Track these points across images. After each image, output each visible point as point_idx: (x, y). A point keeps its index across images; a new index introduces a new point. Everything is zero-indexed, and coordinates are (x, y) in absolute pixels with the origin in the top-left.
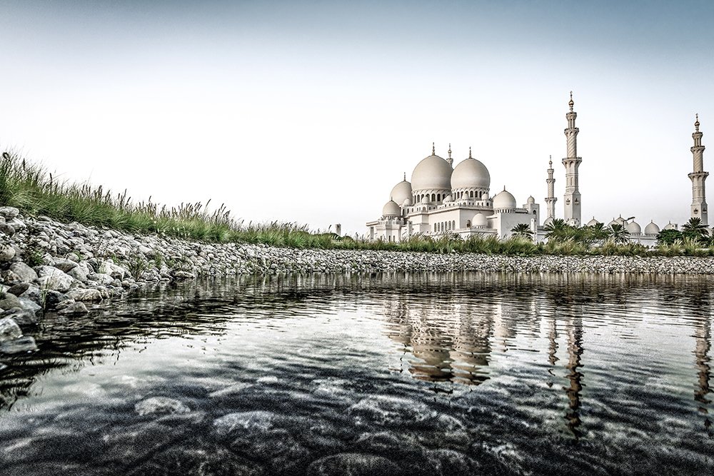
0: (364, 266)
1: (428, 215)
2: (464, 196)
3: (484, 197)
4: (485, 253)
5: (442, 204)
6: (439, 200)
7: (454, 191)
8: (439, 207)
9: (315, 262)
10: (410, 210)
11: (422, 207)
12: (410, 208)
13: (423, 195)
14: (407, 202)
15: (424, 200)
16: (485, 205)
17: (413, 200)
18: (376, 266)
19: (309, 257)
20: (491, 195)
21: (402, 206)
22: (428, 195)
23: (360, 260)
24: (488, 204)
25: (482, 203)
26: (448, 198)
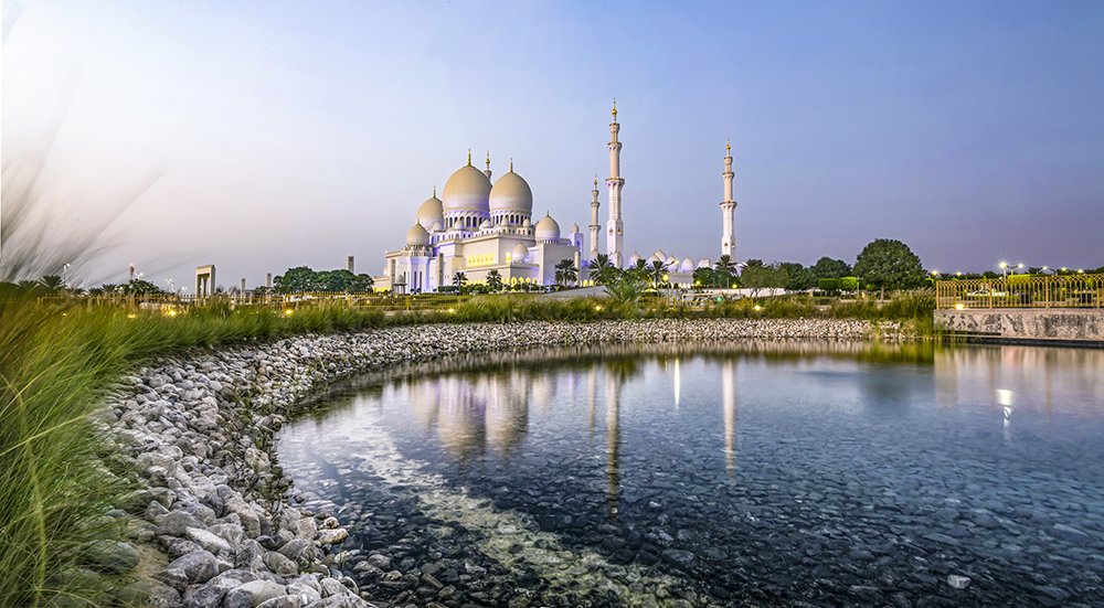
0: (424, 349)
1: (463, 244)
2: (504, 222)
3: (526, 222)
4: (546, 320)
5: (478, 230)
6: (475, 225)
7: (493, 214)
8: (475, 234)
9: (372, 351)
10: (441, 239)
11: (454, 233)
12: (441, 235)
13: (456, 218)
14: (436, 227)
15: (457, 225)
16: (526, 233)
17: (444, 224)
18: (437, 348)
19: (364, 345)
20: (533, 222)
21: (431, 232)
22: (462, 218)
23: (418, 341)
24: (529, 232)
25: (523, 230)
26: (485, 223)
